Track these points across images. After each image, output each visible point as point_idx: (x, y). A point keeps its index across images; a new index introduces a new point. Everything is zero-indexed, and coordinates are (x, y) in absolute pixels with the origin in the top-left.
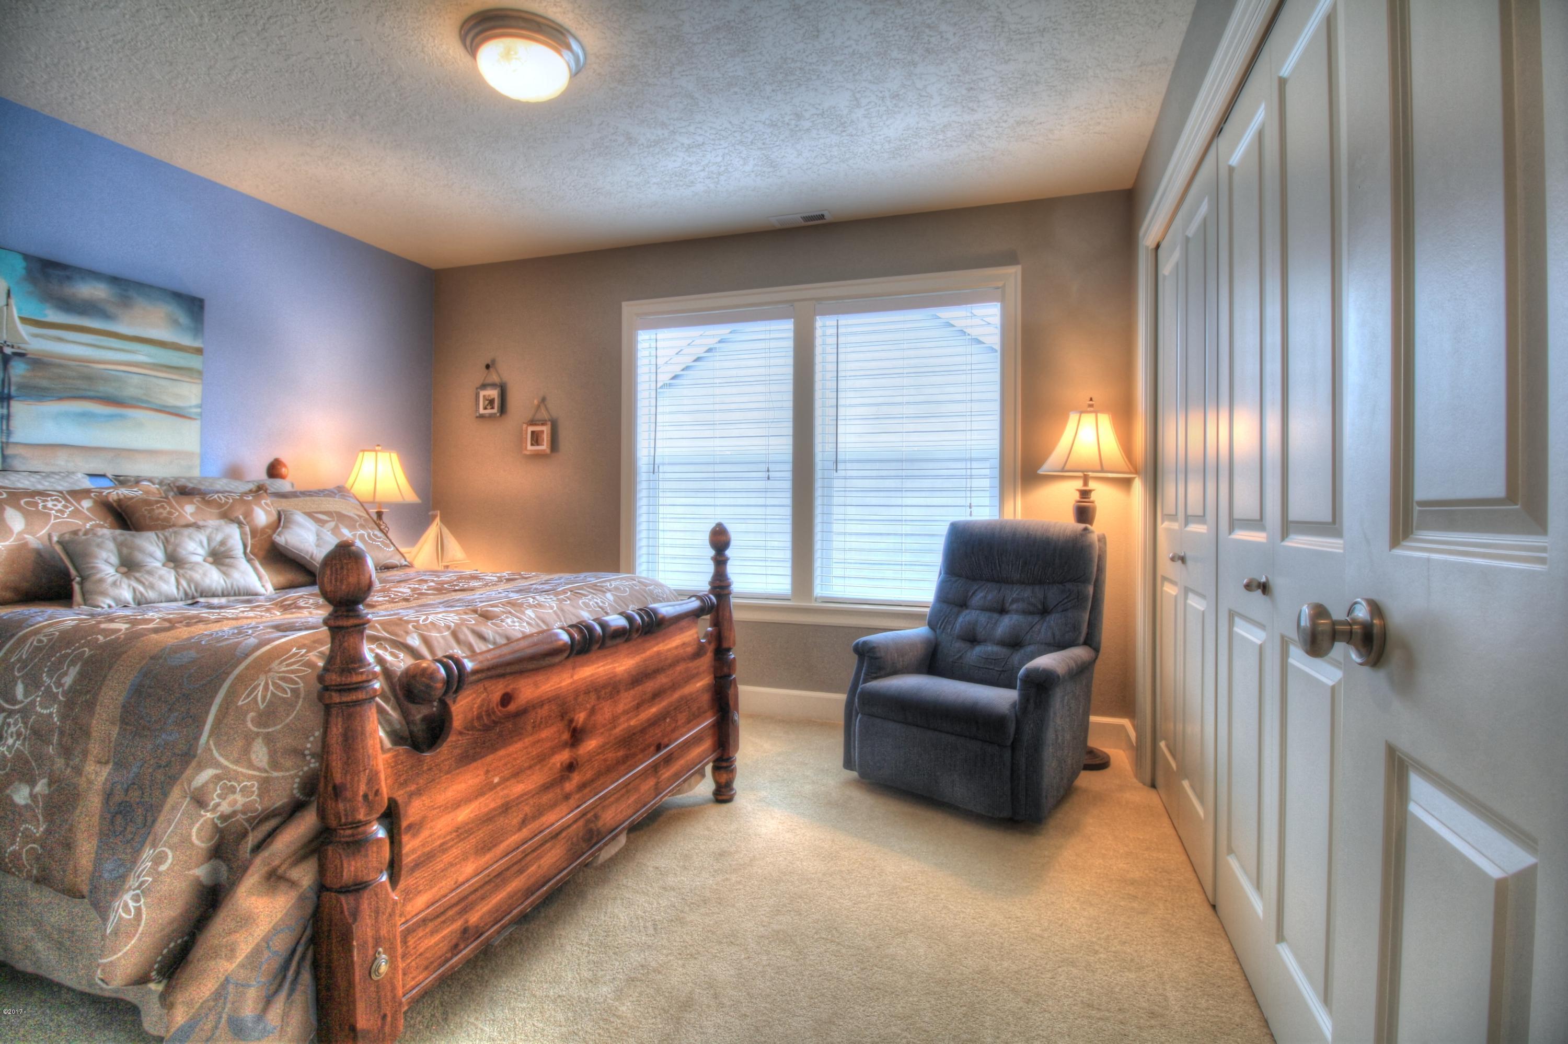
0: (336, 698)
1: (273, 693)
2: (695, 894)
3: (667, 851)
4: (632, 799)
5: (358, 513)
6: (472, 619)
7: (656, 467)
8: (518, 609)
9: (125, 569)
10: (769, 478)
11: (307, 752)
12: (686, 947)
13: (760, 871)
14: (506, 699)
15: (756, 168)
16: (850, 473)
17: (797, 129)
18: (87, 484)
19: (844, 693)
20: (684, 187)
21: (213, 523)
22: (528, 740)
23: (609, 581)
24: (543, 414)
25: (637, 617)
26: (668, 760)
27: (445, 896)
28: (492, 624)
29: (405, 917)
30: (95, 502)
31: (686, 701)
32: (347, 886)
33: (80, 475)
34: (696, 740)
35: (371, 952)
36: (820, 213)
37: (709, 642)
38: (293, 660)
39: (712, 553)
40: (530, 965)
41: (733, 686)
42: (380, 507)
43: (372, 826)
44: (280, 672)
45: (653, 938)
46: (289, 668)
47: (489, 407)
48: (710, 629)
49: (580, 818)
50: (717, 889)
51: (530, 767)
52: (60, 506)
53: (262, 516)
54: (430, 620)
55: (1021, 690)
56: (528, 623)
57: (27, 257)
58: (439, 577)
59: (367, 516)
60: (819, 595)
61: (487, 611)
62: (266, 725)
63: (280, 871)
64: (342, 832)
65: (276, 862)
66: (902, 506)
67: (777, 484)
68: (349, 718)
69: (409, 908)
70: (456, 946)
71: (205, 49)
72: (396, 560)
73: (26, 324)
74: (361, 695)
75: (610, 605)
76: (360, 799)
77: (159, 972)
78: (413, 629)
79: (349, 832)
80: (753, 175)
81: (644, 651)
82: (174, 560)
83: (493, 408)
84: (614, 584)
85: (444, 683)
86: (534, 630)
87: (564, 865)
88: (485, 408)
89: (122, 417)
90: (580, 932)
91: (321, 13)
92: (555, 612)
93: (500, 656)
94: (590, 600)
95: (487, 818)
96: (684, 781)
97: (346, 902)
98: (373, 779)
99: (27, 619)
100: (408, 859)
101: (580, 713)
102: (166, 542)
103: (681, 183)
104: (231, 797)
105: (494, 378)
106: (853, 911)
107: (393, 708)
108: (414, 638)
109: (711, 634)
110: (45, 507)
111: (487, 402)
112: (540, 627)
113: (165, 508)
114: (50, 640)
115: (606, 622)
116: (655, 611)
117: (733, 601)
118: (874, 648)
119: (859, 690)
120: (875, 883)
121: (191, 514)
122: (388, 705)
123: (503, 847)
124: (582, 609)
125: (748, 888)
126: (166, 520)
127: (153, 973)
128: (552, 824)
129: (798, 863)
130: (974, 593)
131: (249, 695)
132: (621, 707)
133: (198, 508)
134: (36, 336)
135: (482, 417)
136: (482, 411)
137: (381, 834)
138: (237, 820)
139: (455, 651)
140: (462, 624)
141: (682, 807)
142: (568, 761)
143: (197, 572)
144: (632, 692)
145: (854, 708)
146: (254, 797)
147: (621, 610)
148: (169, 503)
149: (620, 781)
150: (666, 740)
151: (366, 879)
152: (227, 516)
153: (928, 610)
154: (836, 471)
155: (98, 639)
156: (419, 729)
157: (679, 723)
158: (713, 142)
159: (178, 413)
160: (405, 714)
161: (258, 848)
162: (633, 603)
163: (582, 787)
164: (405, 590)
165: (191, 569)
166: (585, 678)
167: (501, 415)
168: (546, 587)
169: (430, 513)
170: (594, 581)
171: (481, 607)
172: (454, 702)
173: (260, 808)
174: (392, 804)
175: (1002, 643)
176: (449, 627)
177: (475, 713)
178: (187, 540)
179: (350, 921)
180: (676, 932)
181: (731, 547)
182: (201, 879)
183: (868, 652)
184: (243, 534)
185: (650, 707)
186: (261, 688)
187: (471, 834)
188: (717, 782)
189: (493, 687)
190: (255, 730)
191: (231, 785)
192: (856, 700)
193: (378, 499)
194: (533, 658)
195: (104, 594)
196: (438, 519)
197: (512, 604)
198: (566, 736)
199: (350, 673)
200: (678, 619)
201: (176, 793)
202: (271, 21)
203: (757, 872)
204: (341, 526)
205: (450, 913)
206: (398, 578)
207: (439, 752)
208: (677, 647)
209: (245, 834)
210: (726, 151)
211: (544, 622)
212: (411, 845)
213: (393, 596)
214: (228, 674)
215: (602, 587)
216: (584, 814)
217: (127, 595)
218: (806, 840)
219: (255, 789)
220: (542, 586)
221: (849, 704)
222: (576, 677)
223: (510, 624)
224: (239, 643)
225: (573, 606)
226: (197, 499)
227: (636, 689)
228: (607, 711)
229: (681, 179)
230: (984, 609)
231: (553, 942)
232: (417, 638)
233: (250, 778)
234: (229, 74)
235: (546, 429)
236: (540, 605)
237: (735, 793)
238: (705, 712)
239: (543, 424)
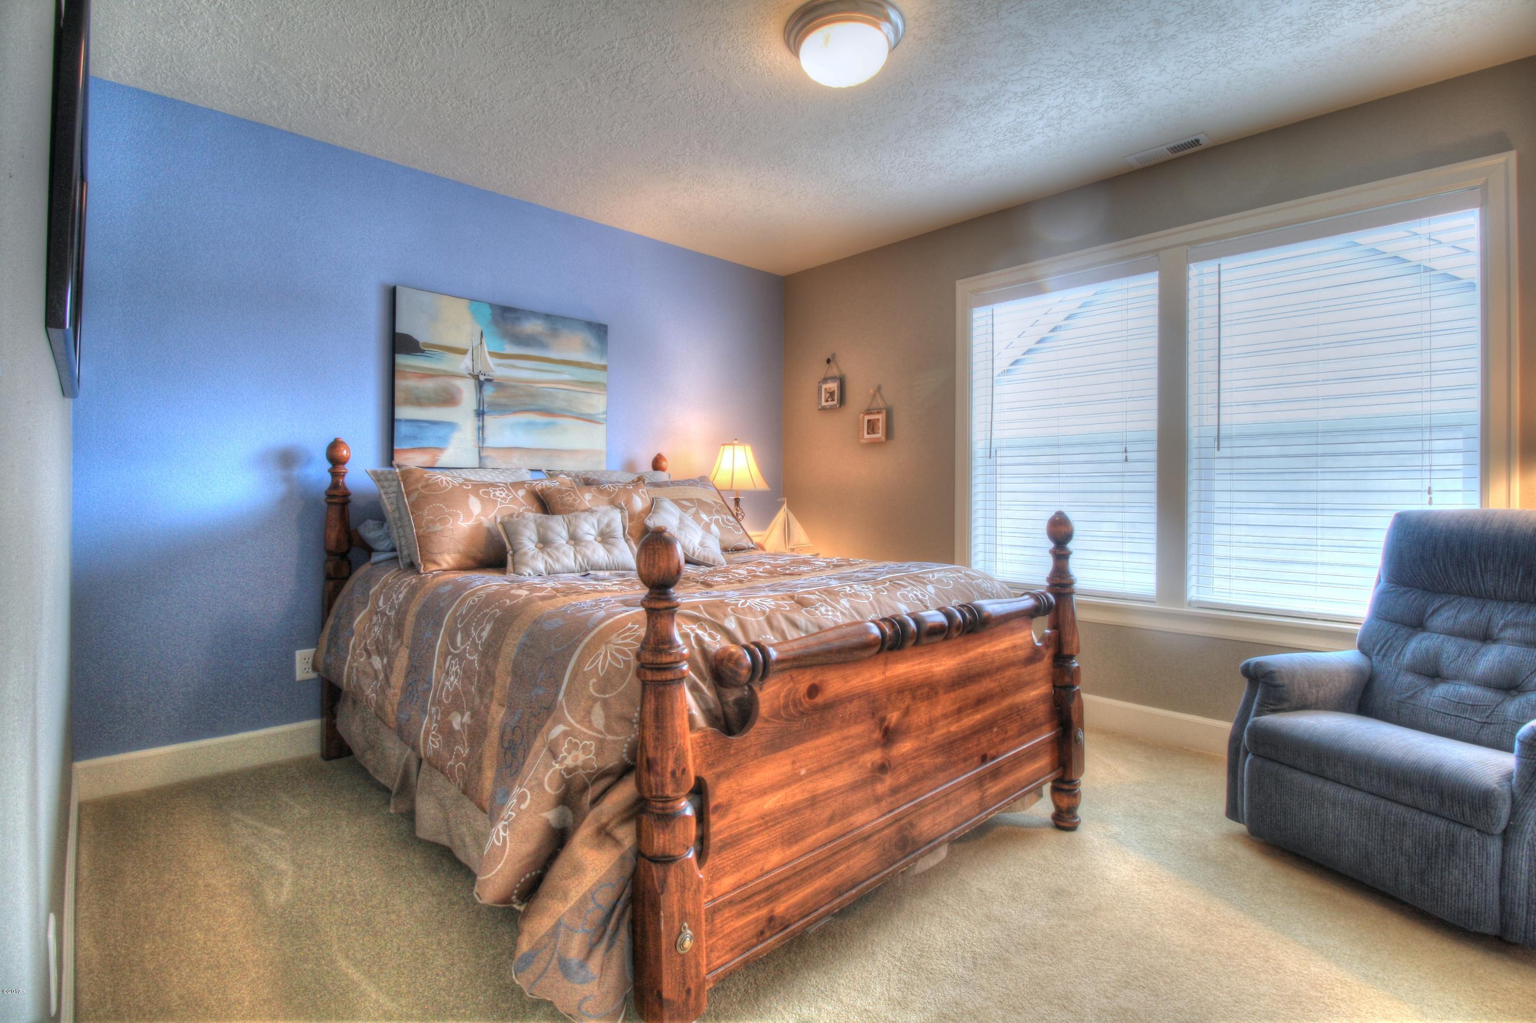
0: (649, 676)
1: (610, 664)
2: (1024, 934)
3: (994, 873)
4: (952, 812)
5: (716, 500)
6: (787, 605)
7: (993, 451)
8: (833, 597)
9: (541, 545)
10: (1126, 460)
11: (634, 721)
12: (1008, 995)
13: (1106, 925)
14: (813, 691)
15: (1106, 101)
16: (1237, 452)
17: (1159, 38)
18: (527, 477)
19: (1229, 720)
20: (1020, 143)
21: (604, 507)
22: (835, 736)
23: (932, 572)
24: (879, 403)
25: (958, 615)
26: (996, 774)
27: (752, 881)
28: (806, 611)
29: (712, 894)
30: (527, 491)
31: (1015, 712)
32: (655, 856)
33: (524, 471)
34: (1031, 755)
35: (677, 924)
36: (1193, 138)
37: (1047, 646)
38: (627, 634)
39: (1051, 545)
40: (841, 965)
41: (1076, 698)
42: (737, 495)
43: (681, 802)
44: (616, 645)
45: (971, 973)
46: (623, 642)
47: (830, 400)
48: (1048, 631)
49: (893, 823)
50: (1051, 935)
51: (840, 763)
52: (504, 495)
53: (639, 503)
54: (748, 604)
55: (1519, 757)
56: (842, 613)
57: (492, 306)
58: (775, 560)
59: (723, 503)
60: (1194, 599)
61: (803, 598)
62: (604, 692)
63: (608, 828)
64: (654, 803)
65: (604, 820)
66: (1317, 491)
67: (1138, 466)
68: (660, 696)
69: (716, 886)
70: (762, 933)
71: (592, 112)
72: (744, 543)
73: (493, 357)
74: (669, 676)
75: (930, 598)
76: (669, 775)
77: (518, 898)
78: (731, 612)
79: (660, 805)
80: (1102, 110)
81: (967, 651)
82: (574, 539)
83: (833, 400)
84: (937, 575)
85: (749, 671)
86: (847, 621)
87: (875, 870)
88: (827, 401)
89: (554, 424)
90: (894, 943)
91: (670, 53)
92: (871, 603)
93: (806, 647)
94: (909, 592)
95: (793, 811)
96: (1015, 800)
97: (656, 871)
98: (680, 758)
99: (470, 583)
100: (715, 840)
101: (893, 711)
102: (569, 524)
103: (1017, 139)
104: (574, 753)
105: (834, 372)
106: (1232, 1011)
107: (709, 688)
108: (731, 621)
109: (1049, 638)
110: (494, 495)
111: (828, 395)
112: (854, 617)
113: (571, 496)
114: (479, 601)
115: (923, 617)
116: (979, 609)
117: (1076, 598)
118: (1272, 672)
119: (1249, 724)
120: (1268, 981)
121: (589, 501)
122: (705, 684)
123: (810, 841)
124: (900, 601)
125: (1089, 944)
126: (572, 505)
127: (514, 897)
128: (863, 826)
129: (1158, 927)
130: (1435, 611)
131: (593, 662)
132: (938, 711)
133: (594, 496)
134: (498, 365)
135: (824, 409)
136: (824, 403)
137: (689, 812)
138: (578, 774)
139: (768, 636)
140: (777, 610)
141: (1015, 825)
142: (880, 761)
143: (588, 548)
144: (952, 695)
145: (1242, 745)
146: (591, 756)
147: (942, 604)
148: (575, 493)
149: (938, 790)
150: (992, 752)
151: (672, 853)
152: (613, 503)
153: (1358, 628)
154: (1218, 448)
155: (506, 602)
156: (732, 711)
157: (1010, 733)
158: (1050, 83)
159: (590, 419)
160: (719, 696)
161: (595, 801)
162: (957, 598)
163: (894, 791)
164: (743, 572)
165: (585, 546)
166: (898, 676)
167: (840, 407)
168: (868, 575)
169: (779, 500)
170: (916, 571)
171: (799, 594)
172: (761, 689)
173: (596, 766)
174: (700, 781)
175: (1486, 683)
176: (764, 612)
177: (782, 702)
178: (583, 523)
179: (659, 891)
180: (998, 973)
181: (1074, 537)
182: (551, 822)
183: (1263, 677)
184: (623, 517)
185: (972, 714)
186: (602, 657)
187: (778, 823)
188: (1057, 806)
189: (800, 678)
190: (597, 695)
191: (575, 742)
192: (1245, 736)
193: (734, 488)
194: (840, 650)
195: (526, 565)
196: (785, 505)
197: (829, 592)
198: (877, 735)
199: (661, 653)
200: (1006, 619)
201: (537, 744)
202: (635, 72)
203: (1102, 926)
204: (701, 512)
205: (757, 898)
206: (742, 560)
207: (746, 738)
208: (1006, 650)
209: (585, 788)
210: (1068, 89)
211: (858, 613)
212: (719, 826)
213: (730, 577)
214: (581, 642)
215: (924, 578)
216: (897, 820)
217: (541, 566)
218: (1169, 899)
219: (593, 748)
220: (863, 574)
221: (1235, 741)
222: (888, 674)
223: (824, 612)
224: (592, 614)
225: (891, 598)
226: (594, 488)
227: (957, 692)
228: (922, 714)
229: (1017, 134)
230: (1452, 633)
231: (866, 947)
232: (733, 621)
233: (590, 738)
234: (612, 130)
235: (881, 417)
236: (856, 595)
237: (1080, 821)
238: (1041, 725)
239: (878, 413)
